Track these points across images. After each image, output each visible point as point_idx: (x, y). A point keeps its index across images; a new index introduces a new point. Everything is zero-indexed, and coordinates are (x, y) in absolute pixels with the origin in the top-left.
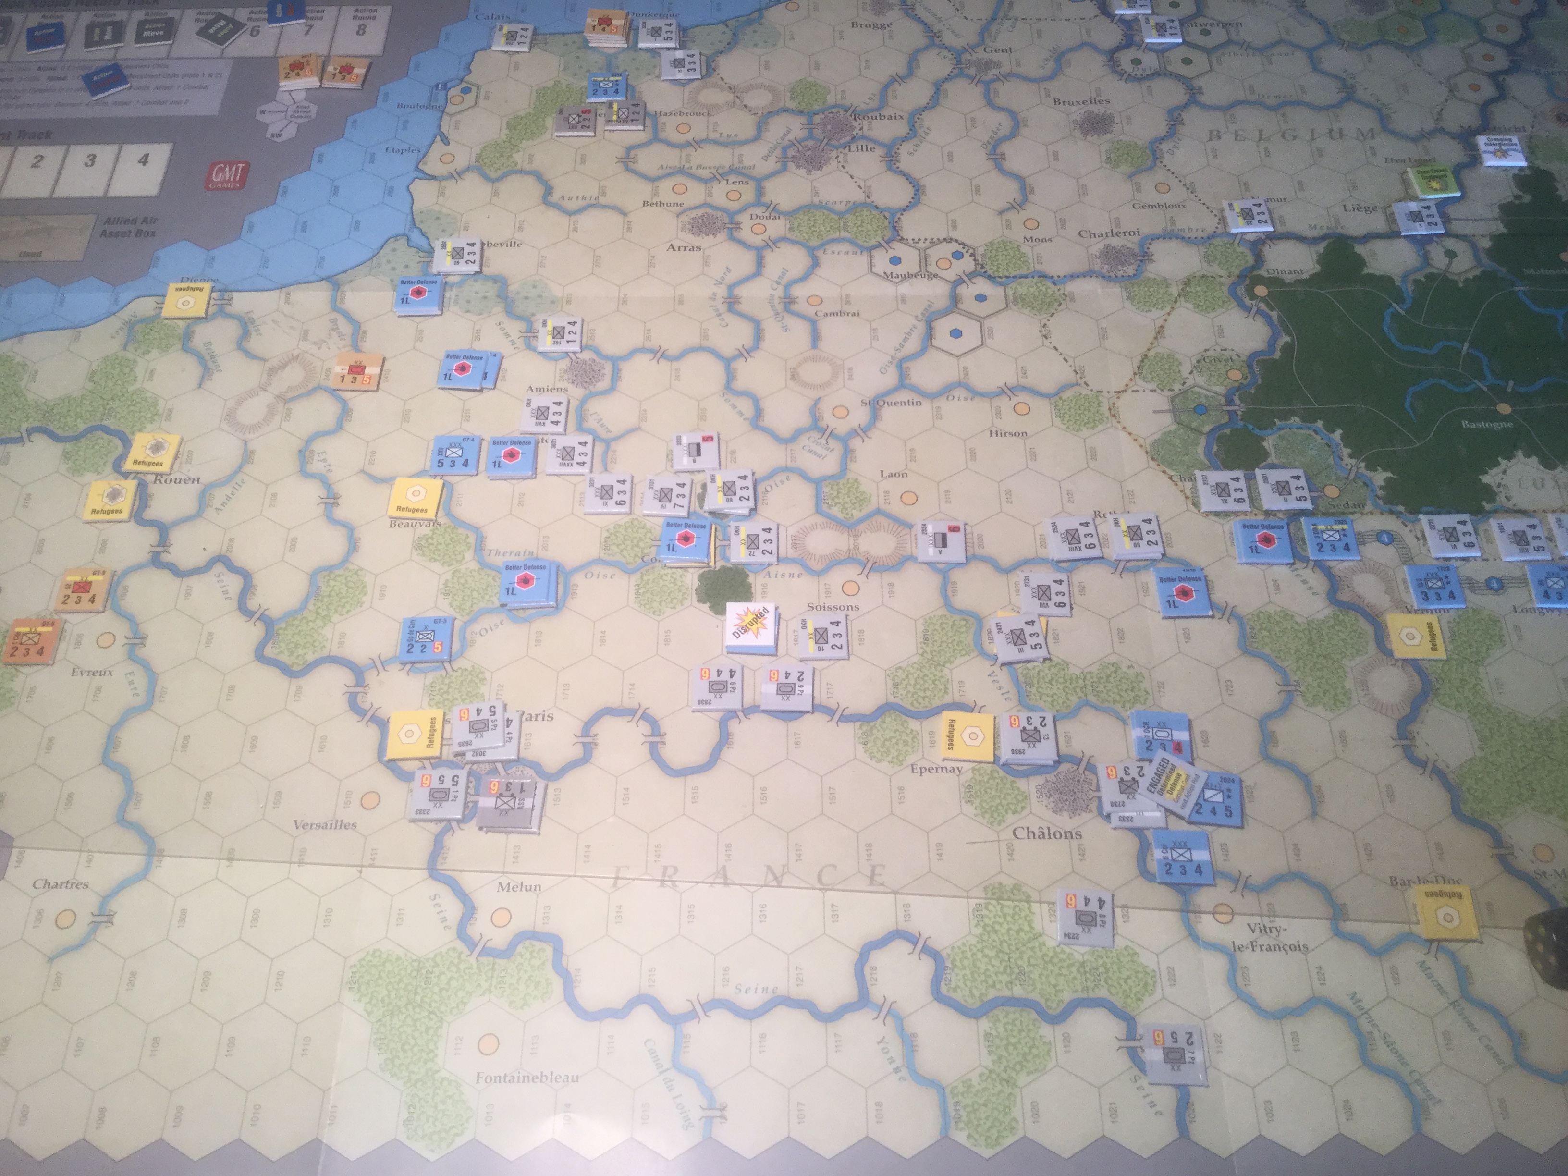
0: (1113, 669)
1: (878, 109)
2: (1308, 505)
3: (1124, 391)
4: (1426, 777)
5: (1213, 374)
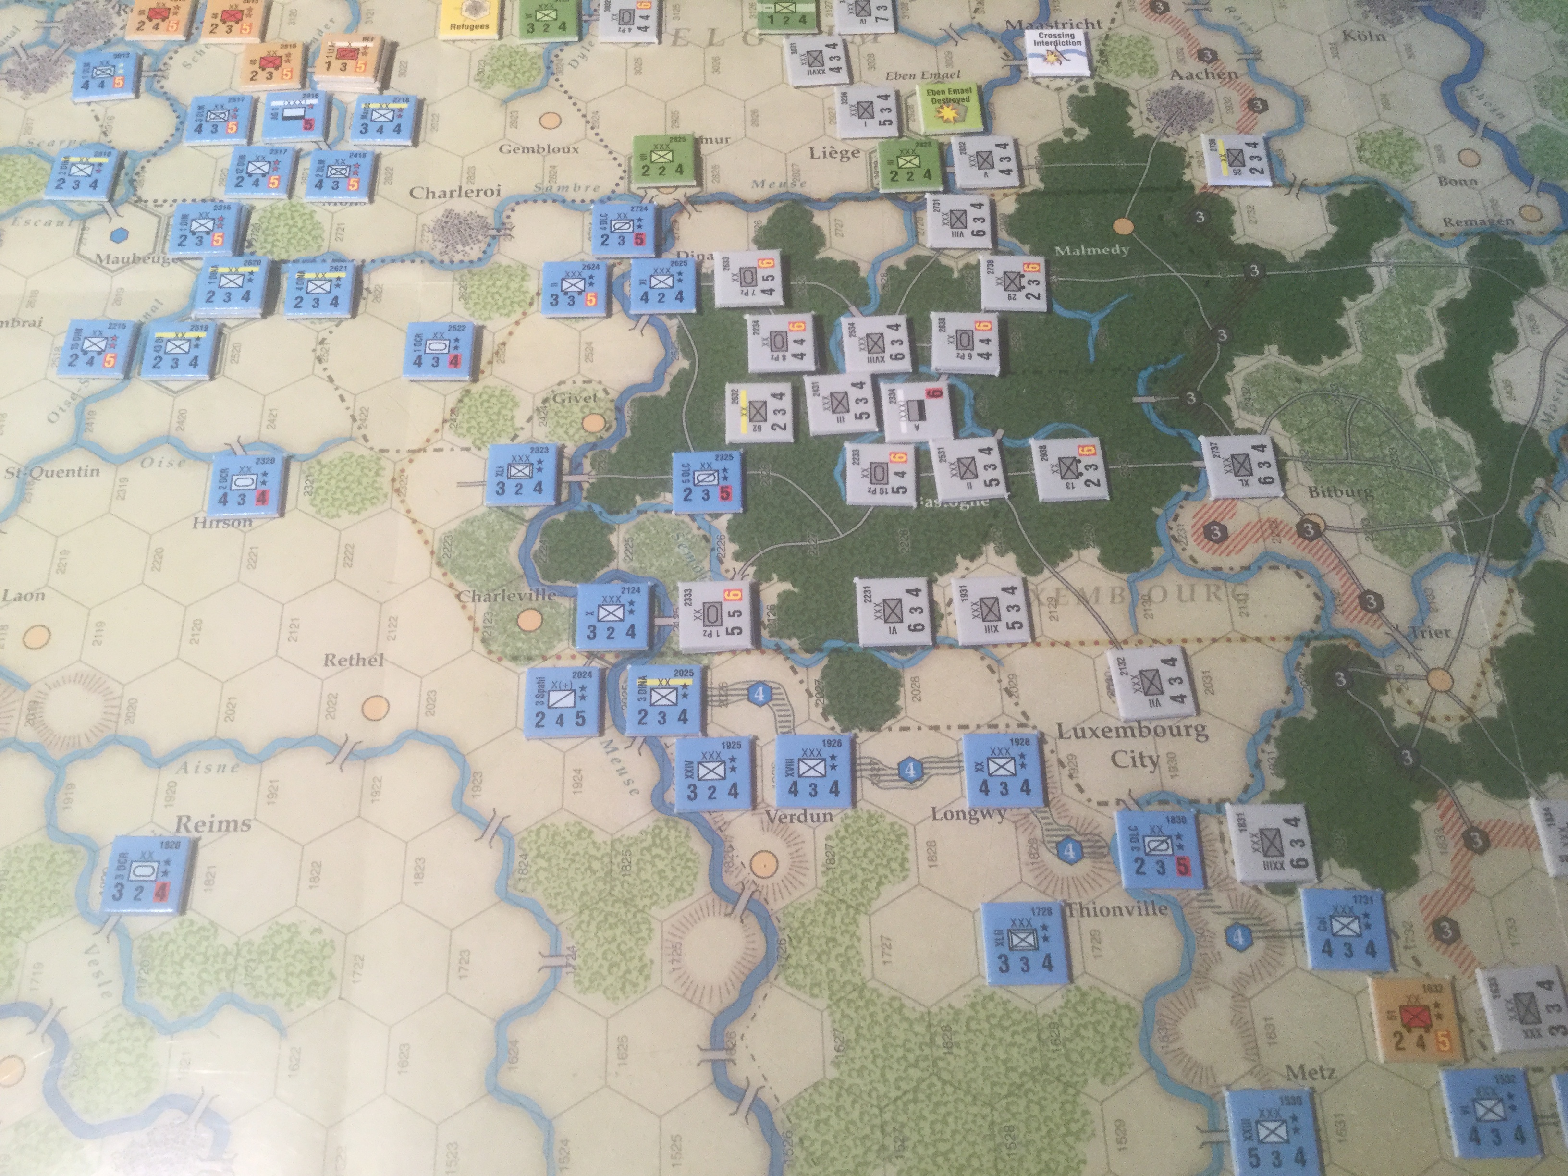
3: (419, 450)
4: (740, 1117)
5: (562, 421)
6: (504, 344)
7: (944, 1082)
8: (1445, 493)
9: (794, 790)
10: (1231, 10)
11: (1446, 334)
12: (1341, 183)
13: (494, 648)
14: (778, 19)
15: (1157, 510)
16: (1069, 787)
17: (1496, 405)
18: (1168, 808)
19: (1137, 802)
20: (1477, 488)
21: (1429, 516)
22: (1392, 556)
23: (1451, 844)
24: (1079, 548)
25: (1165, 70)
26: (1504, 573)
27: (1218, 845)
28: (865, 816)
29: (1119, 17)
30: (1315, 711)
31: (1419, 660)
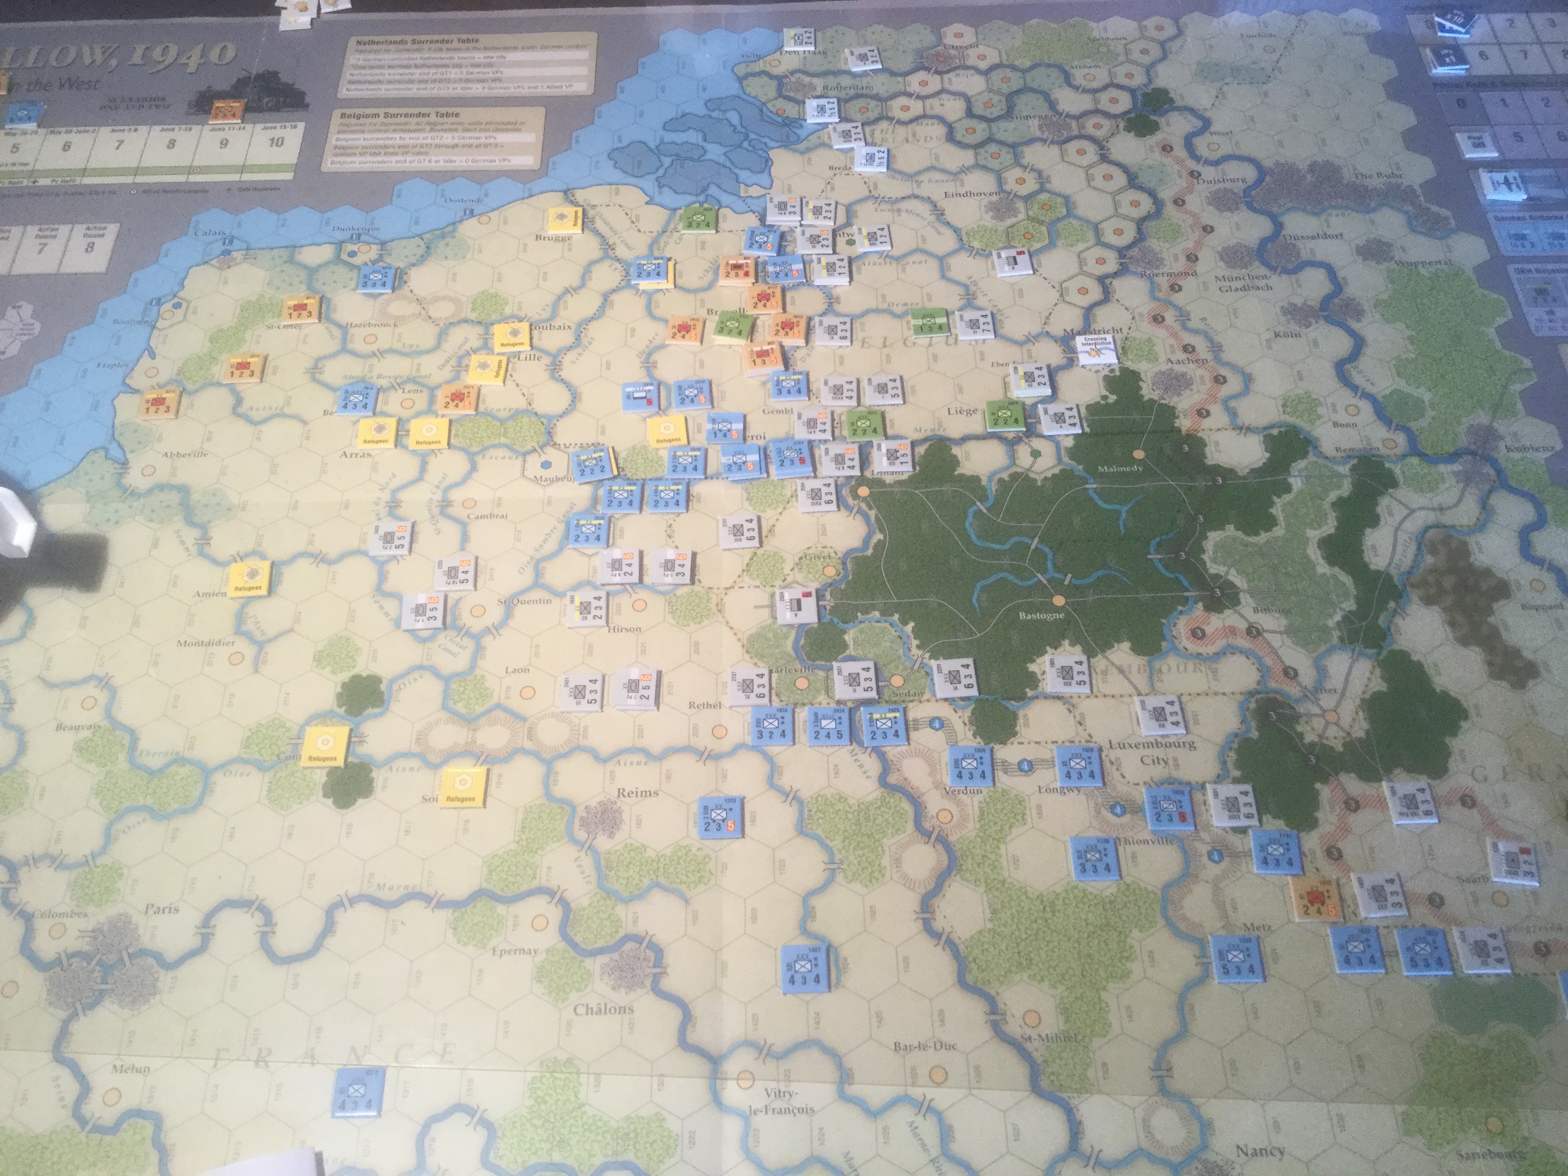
0: (684, 852)
1: (548, 320)
2: (873, 694)
3: (732, 587)
4: (939, 948)
5: (811, 571)
6: (776, 524)
7: (1052, 931)
8: (1335, 611)
9: (960, 776)
10: (1204, 319)
11: (1337, 517)
12: (1272, 427)
13: (783, 698)
14: (925, 329)
15: (1164, 621)
16: (1116, 775)
17: (1366, 559)
18: (1174, 786)
19: (1156, 784)
20: (1354, 608)
21: (1325, 625)
22: (1302, 647)
23: (1337, 807)
24: (1118, 642)
25: (1162, 358)
26: (1370, 658)
27: (1203, 807)
28: (1000, 791)
29: (1133, 326)
30: (1257, 733)
31: (1319, 705)
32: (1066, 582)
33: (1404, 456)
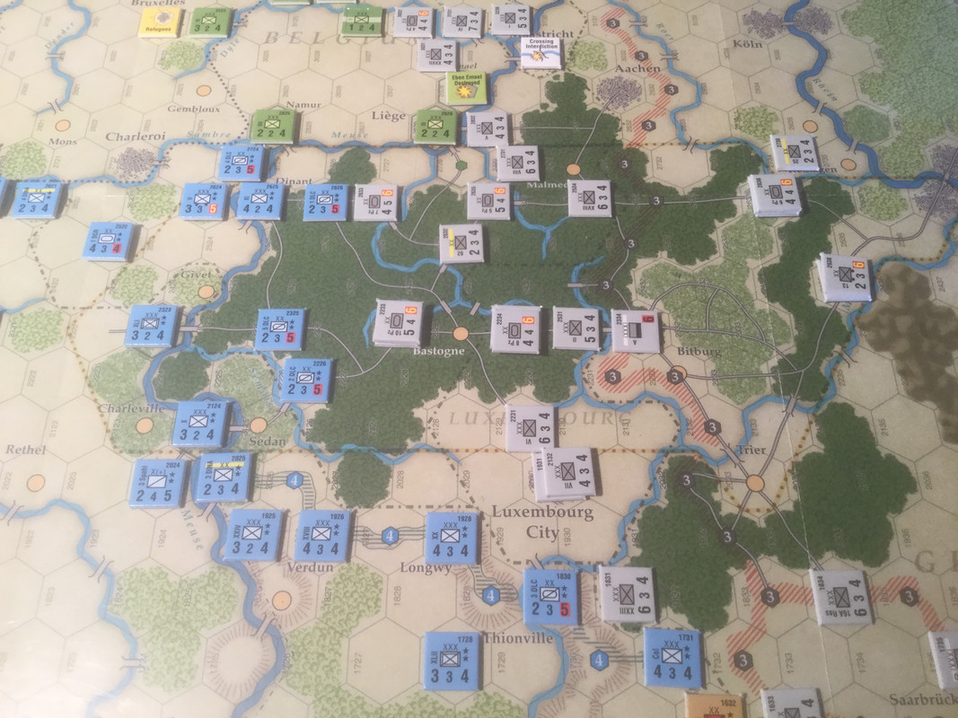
3: (88, 308)
5: (185, 290)
6: (154, 237)
8: (771, 353)
9: (307, 549)
10: (660, 26)
11: (783, 245)
12: (721, 143)
13: (118, 444)
14: (357, 28)
15: (575, 361)
16: (496, 550)
17: (812, 295)
18: (561, 567)
19: (540, 562)
20: (793, 350)
21: (758, 370)
22: (729, 396)
23: (752, 599)
24: (521, 386)
25: (612, 65)
26: (806, 411)
27: (592, 595)
28: (355, 568)
29: (585, 30)
30: (667, 502)
31: (742, 469)
32: (473, 313)
33: (864, 178)
